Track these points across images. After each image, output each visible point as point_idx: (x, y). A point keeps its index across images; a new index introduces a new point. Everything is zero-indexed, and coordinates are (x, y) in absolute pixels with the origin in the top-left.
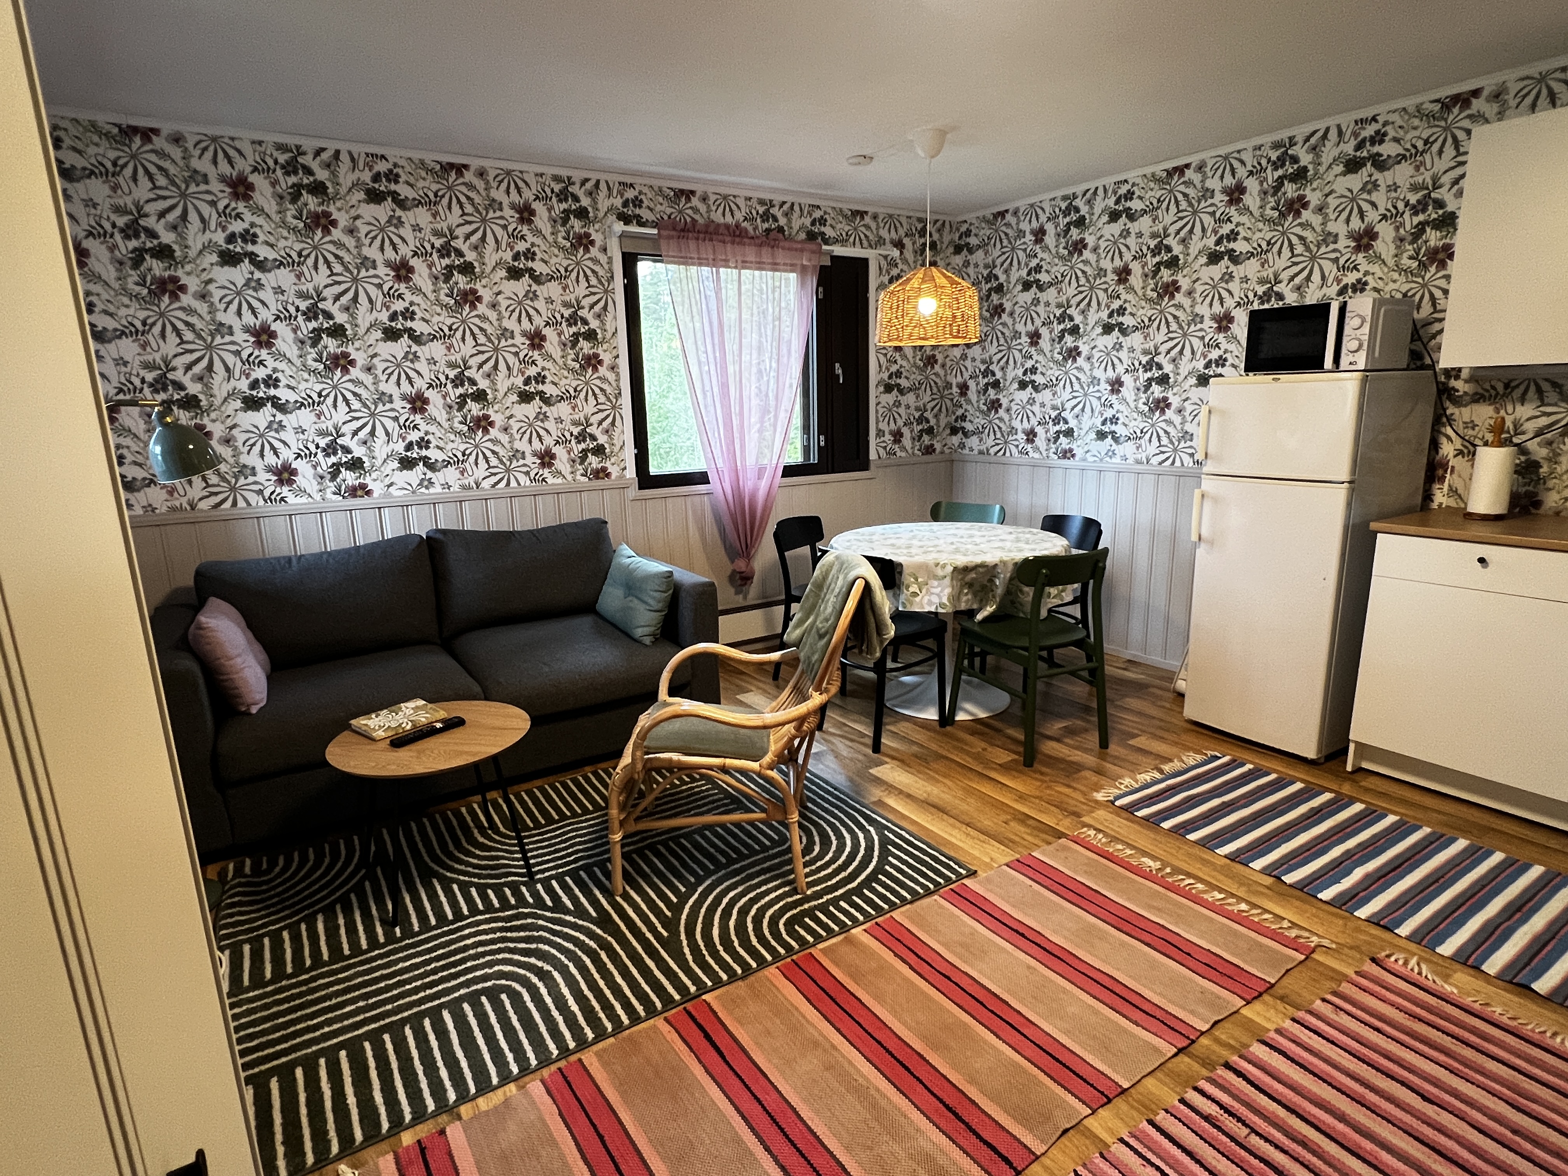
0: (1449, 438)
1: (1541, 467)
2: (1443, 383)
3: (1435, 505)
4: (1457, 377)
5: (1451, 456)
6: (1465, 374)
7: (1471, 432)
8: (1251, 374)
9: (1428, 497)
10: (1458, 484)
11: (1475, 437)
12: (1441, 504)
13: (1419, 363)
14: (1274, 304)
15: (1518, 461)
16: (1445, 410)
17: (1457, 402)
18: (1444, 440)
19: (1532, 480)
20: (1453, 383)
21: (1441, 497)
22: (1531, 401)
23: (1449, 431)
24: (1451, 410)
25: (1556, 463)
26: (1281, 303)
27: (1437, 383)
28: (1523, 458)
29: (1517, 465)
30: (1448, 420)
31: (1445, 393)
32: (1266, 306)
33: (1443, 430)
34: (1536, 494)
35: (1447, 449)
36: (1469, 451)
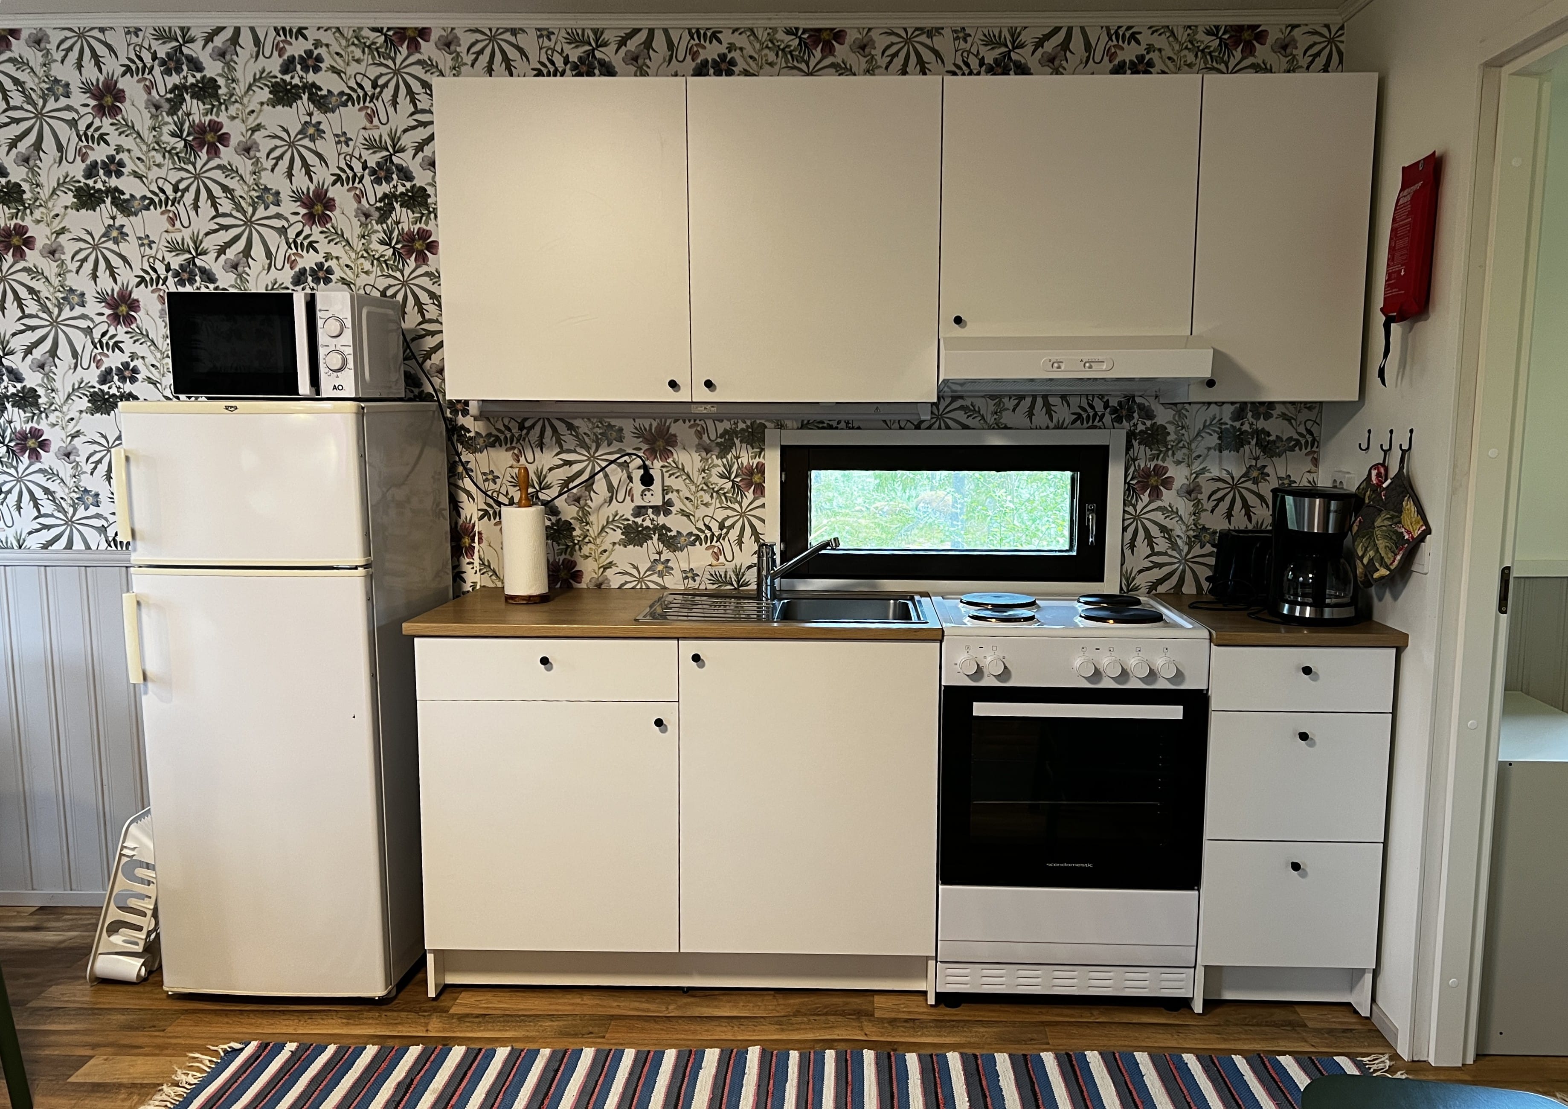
0: (469, 494)
1: (574, 529)
2: (451, 420)
3: (467, 587)
4: (465, 413)
5: (475, 519)
6: (473, 409)
7: (492, 486)
8: (183, 397)
9: (458, 576)
10: (489, 556)
11: (499, 492)
12: (475, 583)
13: (416, 391)
14: (199, 286)
15: (548, 523)
16: (459, 455)
17: (471, 445)
18: (463, 497)
19: (568, 546)
20: (461, 420)
21: (473, 576)
22: (550, 448)
23: (467, 484)
24: (466, 456)
25: (587, 523)
26: (211, 286)
27: (445, 419)
28: (554, 519)
29: (547, 527)
30: (466, 469)
31: (455, 432)
32: (188, 289)
33: (460, 483)
34: (574, 564)
35: (470, 510)
36: (492, 513)
